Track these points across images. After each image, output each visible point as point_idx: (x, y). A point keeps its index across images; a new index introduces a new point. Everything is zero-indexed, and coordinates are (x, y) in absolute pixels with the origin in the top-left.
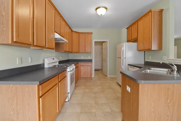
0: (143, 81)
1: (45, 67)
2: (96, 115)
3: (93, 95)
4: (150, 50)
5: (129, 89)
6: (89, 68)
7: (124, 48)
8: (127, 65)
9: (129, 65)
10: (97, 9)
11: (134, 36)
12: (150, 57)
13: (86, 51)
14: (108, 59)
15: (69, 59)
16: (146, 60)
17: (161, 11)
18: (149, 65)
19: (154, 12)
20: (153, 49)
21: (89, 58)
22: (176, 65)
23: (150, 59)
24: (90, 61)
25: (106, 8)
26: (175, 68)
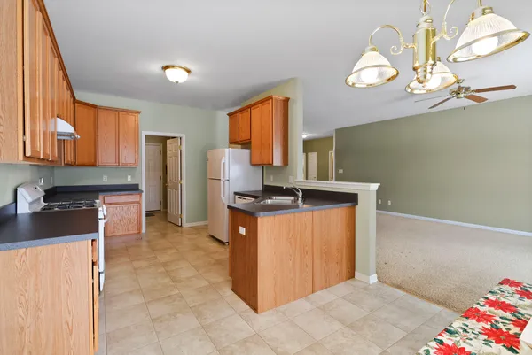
0: (262, 214)
1: (18, 212)
2: (182, 297)
3: (163, 269)
4: (270, 165)
5: (242, 231)
6: (133, 208)
7: (225, 160)
8: (232, 195)
9: (236, 193)
10: (166, 68)
11: (244, 136)
12: (272, 177)
13: (122, 161)
14: (184, 182)
15: (56, 185)
16: (265, 184)
17: (286, 101)
18: (270, 191)
19: (277, 100)
20: (274, 164)
21: (129, 180)
22: (301, 189)
23: (271, 182)
24: (134, 188)
25: (189, 71)
26: (300, 194)
